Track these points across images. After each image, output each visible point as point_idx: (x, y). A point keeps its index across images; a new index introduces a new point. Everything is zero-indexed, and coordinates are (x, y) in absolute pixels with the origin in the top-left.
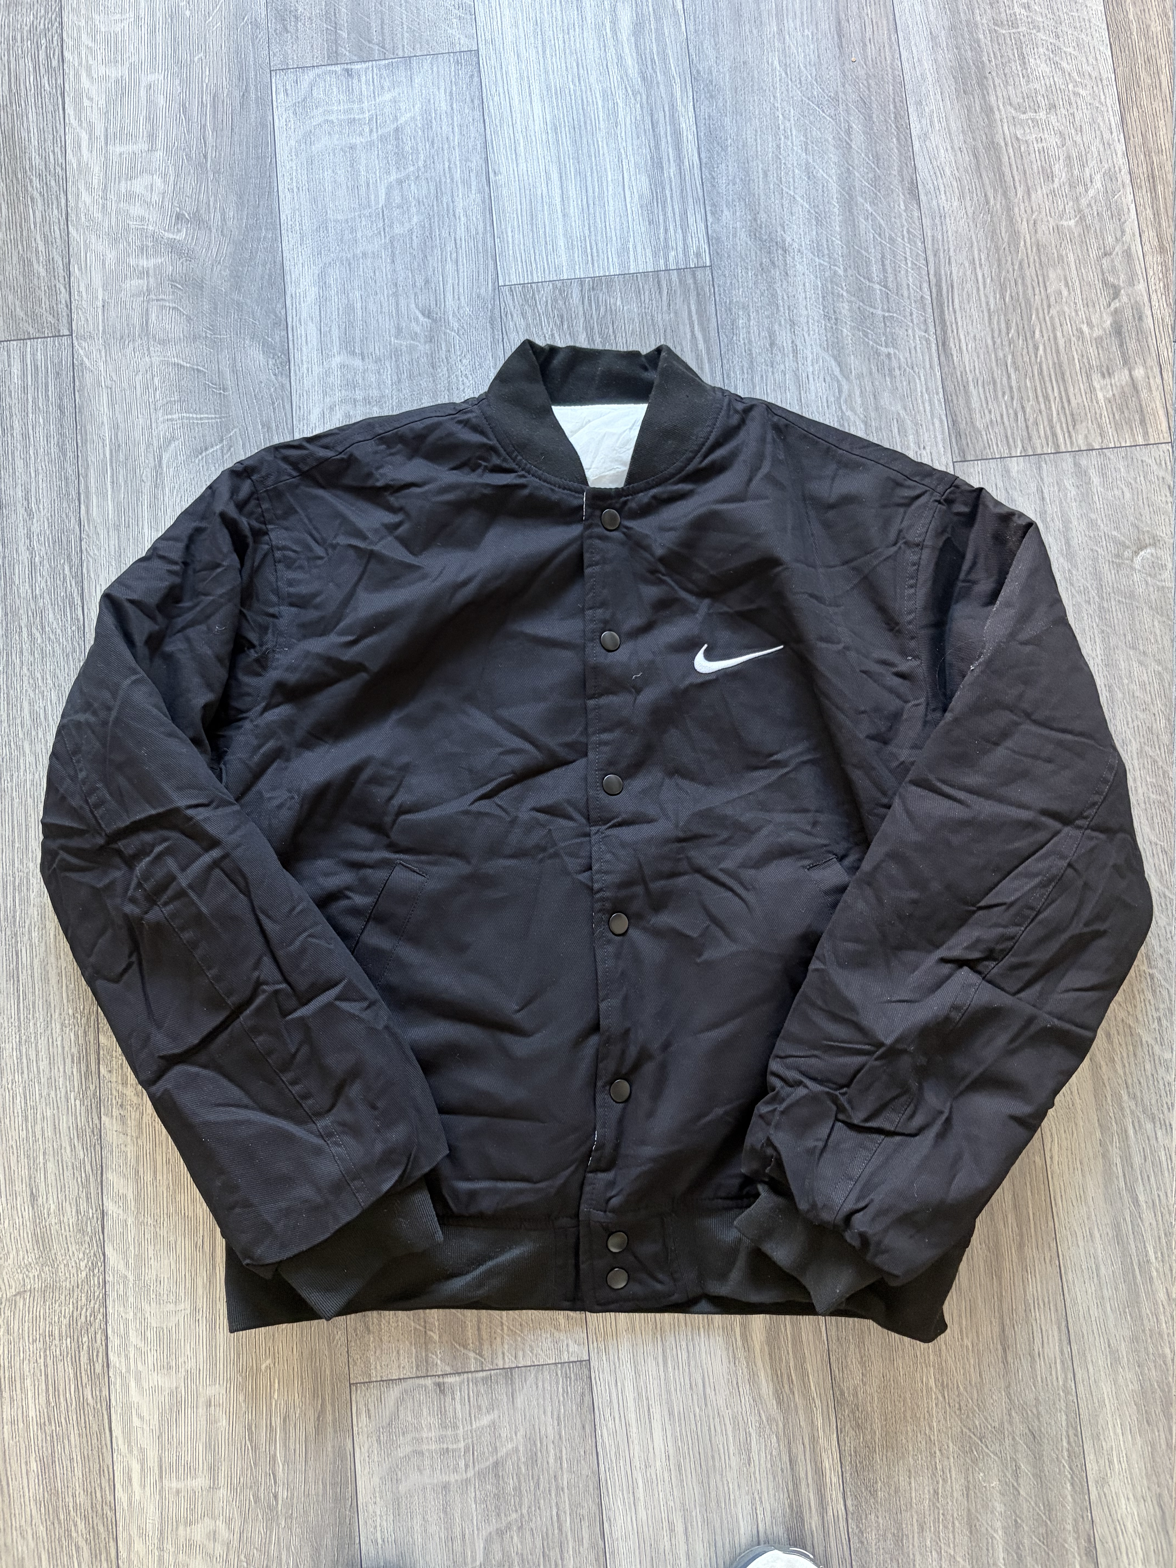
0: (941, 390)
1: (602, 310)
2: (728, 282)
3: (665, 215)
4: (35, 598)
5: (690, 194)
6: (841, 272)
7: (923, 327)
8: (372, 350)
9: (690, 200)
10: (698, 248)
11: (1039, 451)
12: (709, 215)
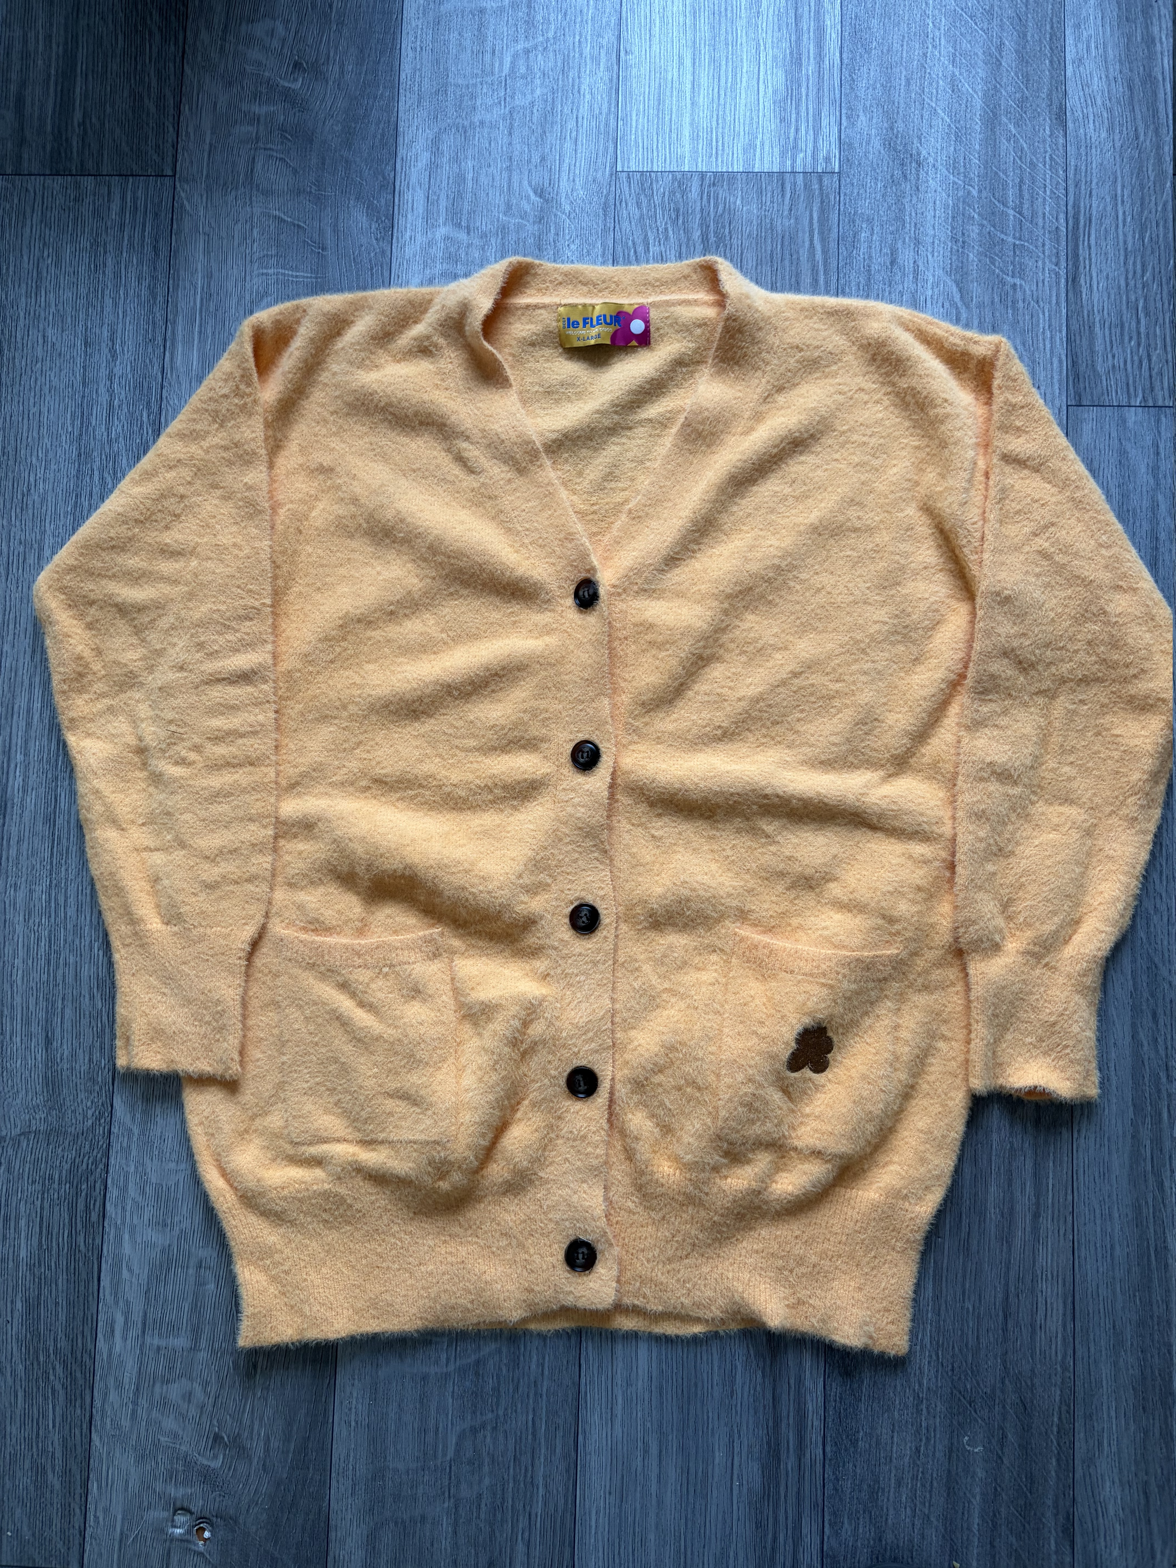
0: (1064, 328)
1: (721, 208)
2: (856, 191)
3: (798, 114)
4: (110, 442)
5: (826, 94)
6: (975, 193)
7: (1054, 260)
8: (478, 224)
9: (826, 100)
10: (829, 152)
11: (1160, 403)
12: (844, 118)
